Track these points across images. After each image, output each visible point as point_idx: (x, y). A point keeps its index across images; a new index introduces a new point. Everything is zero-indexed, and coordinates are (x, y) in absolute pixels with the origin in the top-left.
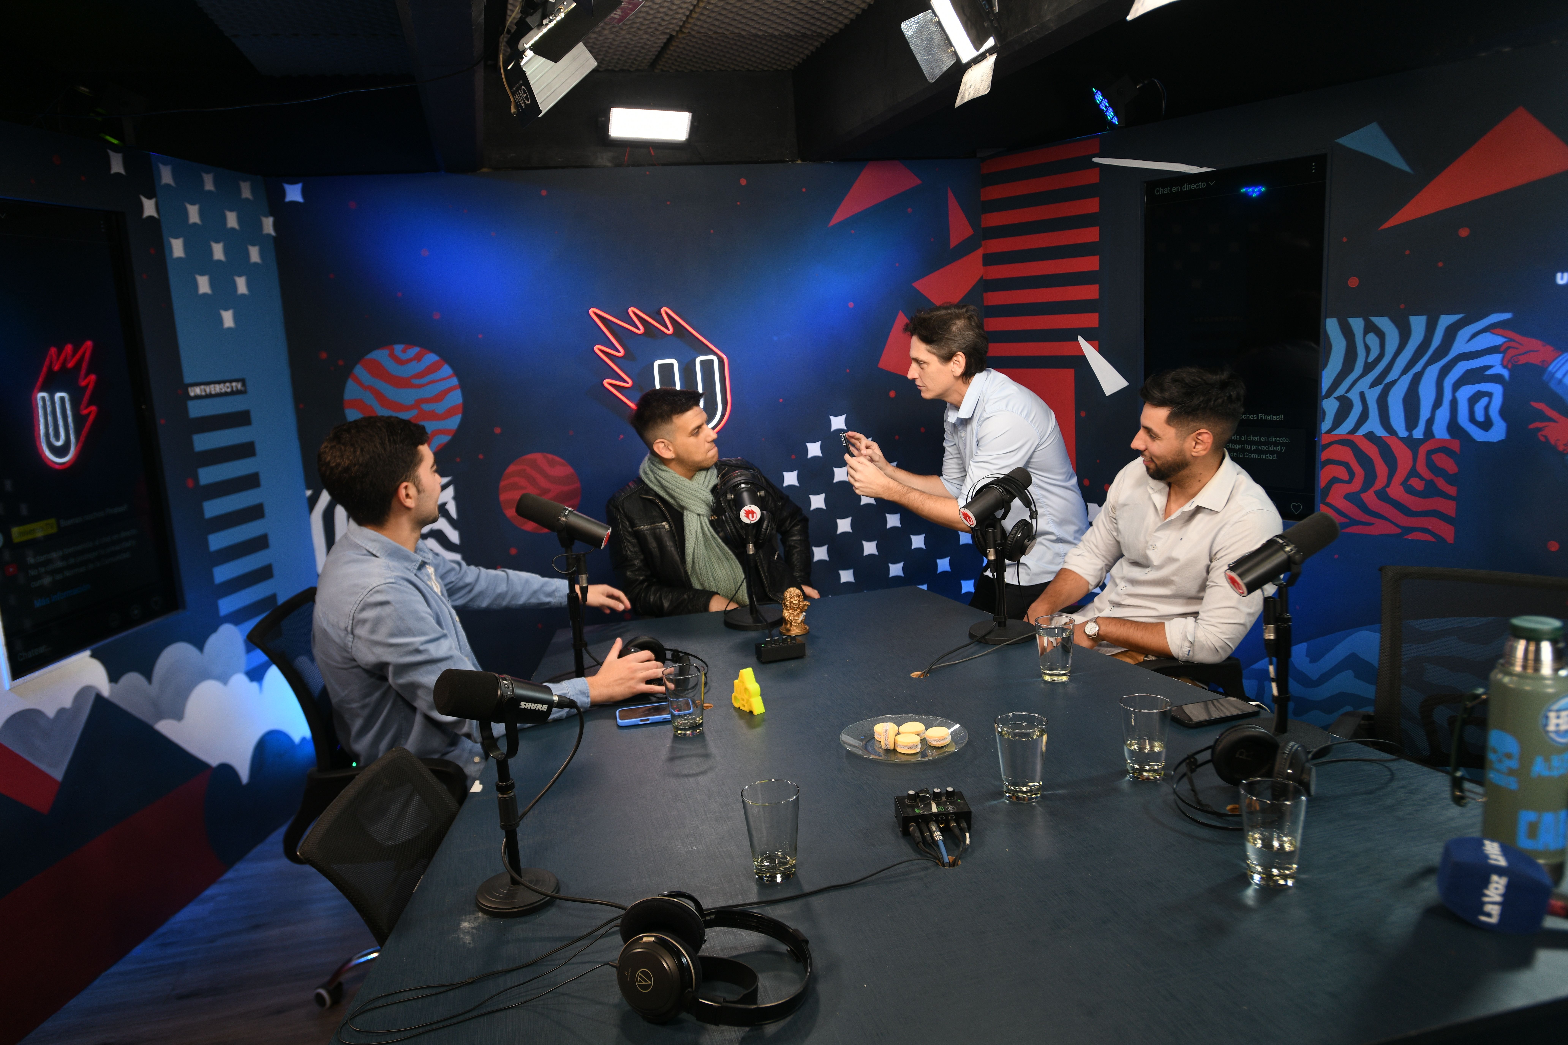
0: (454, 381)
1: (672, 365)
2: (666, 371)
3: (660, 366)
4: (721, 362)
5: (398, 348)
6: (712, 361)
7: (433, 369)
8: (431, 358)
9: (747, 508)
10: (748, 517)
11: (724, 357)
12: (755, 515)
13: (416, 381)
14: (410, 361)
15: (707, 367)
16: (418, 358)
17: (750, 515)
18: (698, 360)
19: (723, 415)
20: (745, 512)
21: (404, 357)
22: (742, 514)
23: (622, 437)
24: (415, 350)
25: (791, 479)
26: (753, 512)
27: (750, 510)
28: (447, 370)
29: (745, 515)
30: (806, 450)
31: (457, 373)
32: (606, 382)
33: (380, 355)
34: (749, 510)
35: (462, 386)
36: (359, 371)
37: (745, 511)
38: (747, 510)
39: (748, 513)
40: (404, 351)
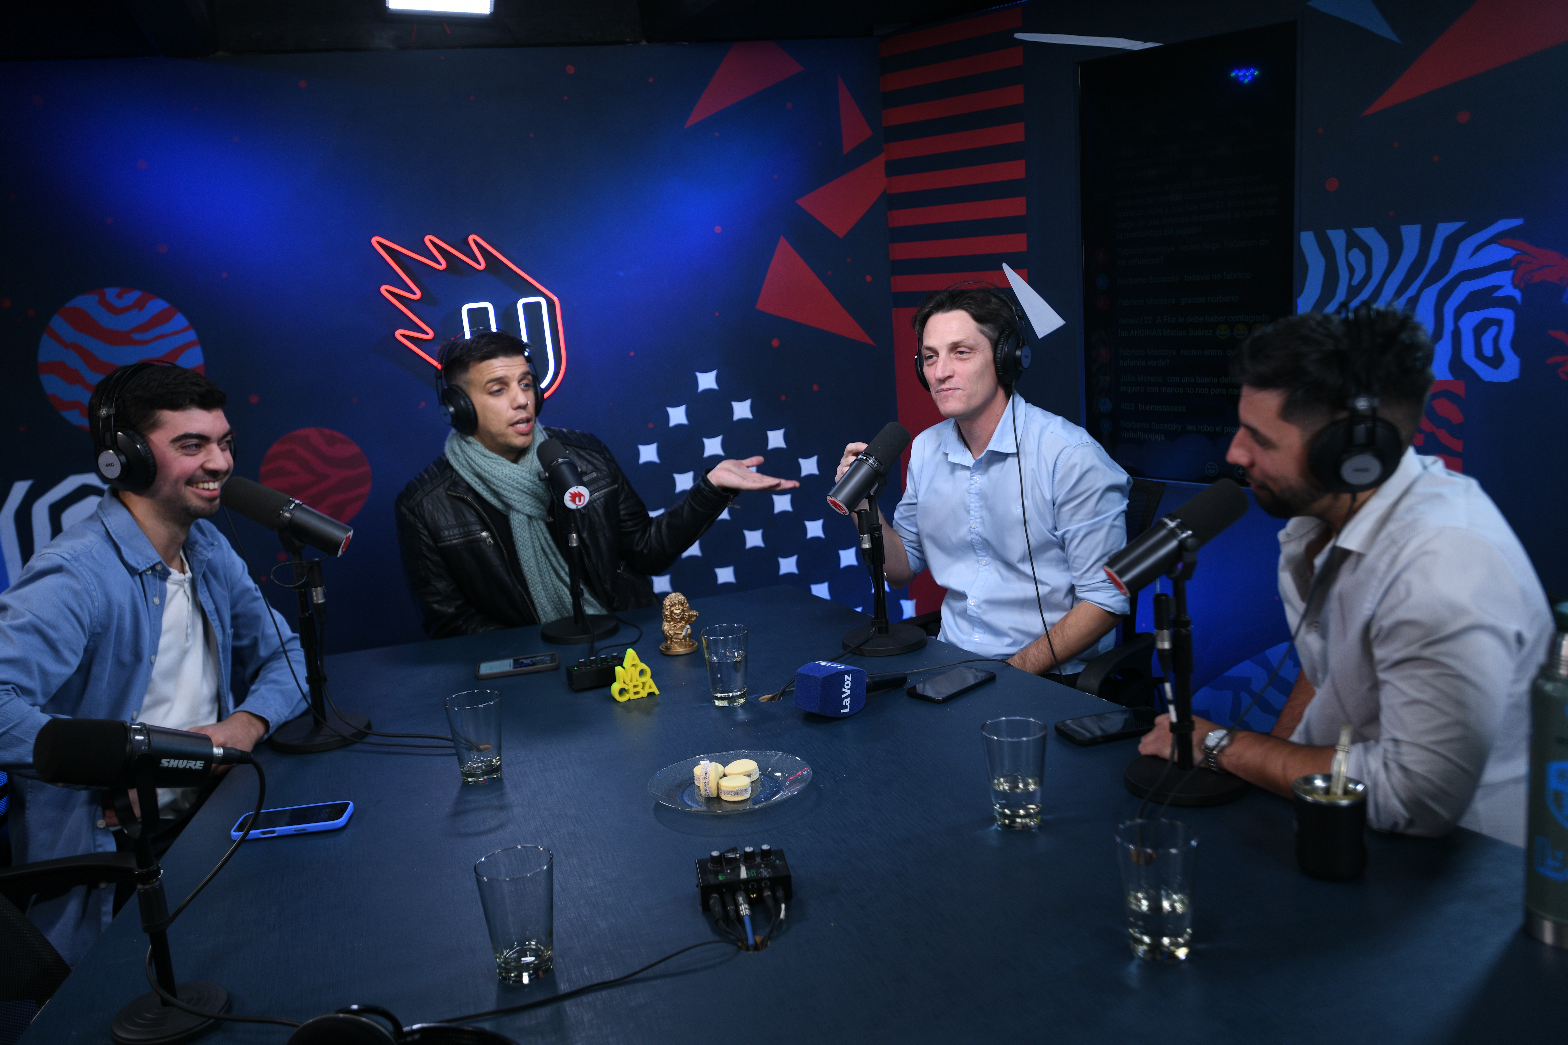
0: (191, 335)
1: (485, 310)
2: (478, 317)
3: (470, 311)
4: (551, 305)
5: (111, 293)
6: (538, 304)
7: (161, 318)
8: (158, 305)
9: (573, 490)
10: (574, 501)
11: (555, 299)
12: (582, 498)
13: (137, 336)
14: (127, 309)
15: (533, 311)
16: (140, 305)
17: (577, 499)
18: (520, 304)
19: (556, 374)
20: (570, 495)
21: (120, 304)
22: (567, 497)
23: (423, 404)
24: (136, 294)
25: (648, 453)
26: (580, 495)
27: (577, 492)
28: (180, 321)
29: (570, 499)
30: (667, 417)
31: (194, 324)
32: (398, 333)
33: (87, 302)
34: (575, 493)
35: (203, 341)
36: (58, 323)
37: (571, 493)
38: (573, 492)
39: (574, 496)
40: (119, 296)
